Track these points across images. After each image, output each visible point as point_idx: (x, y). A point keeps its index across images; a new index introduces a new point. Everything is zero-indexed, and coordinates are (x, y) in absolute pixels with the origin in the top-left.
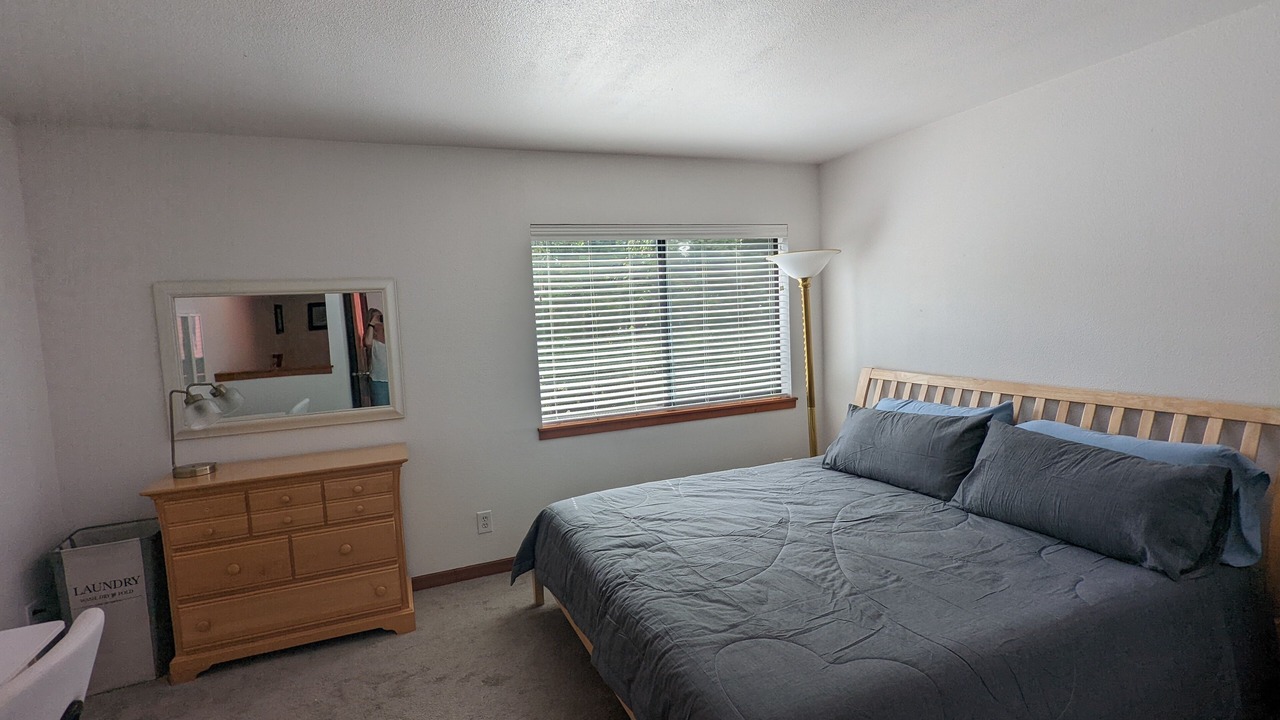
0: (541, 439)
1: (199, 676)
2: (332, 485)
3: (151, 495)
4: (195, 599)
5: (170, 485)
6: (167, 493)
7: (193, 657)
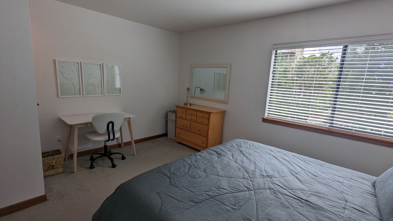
0: (263, 122)
1: (177, 143)
2: (199, 113)
3: (176, 106)
4: (182, 129)
5: (183, 106)
6: (182, 107)
7: (177, 139)
